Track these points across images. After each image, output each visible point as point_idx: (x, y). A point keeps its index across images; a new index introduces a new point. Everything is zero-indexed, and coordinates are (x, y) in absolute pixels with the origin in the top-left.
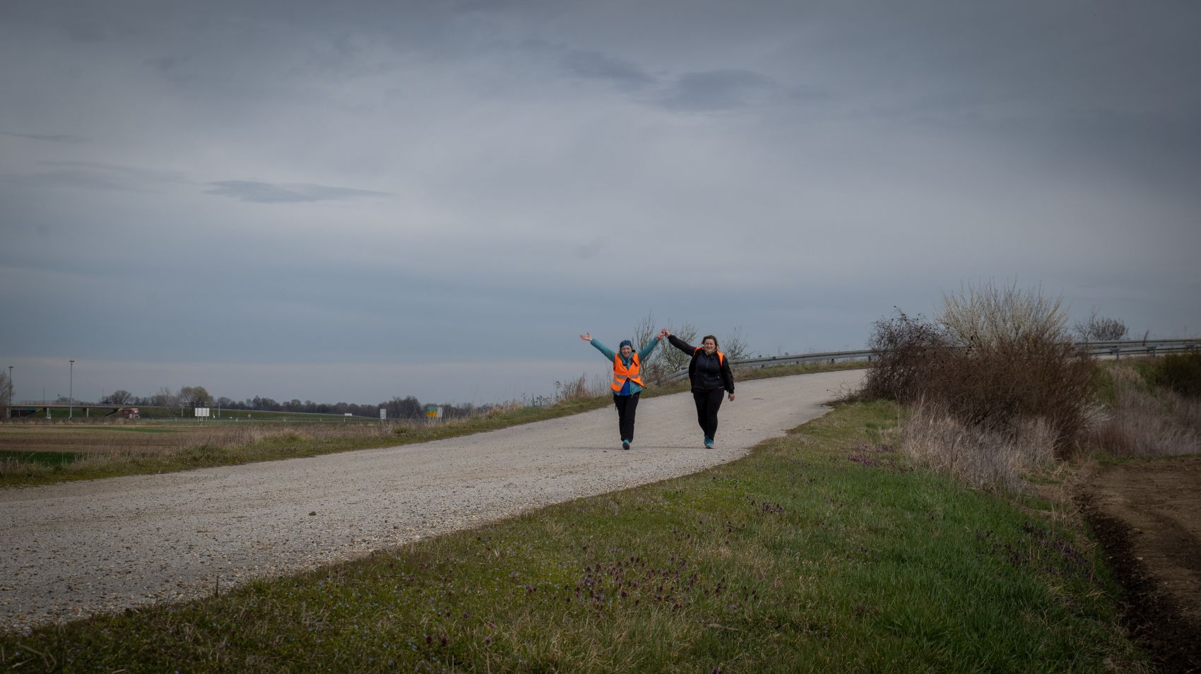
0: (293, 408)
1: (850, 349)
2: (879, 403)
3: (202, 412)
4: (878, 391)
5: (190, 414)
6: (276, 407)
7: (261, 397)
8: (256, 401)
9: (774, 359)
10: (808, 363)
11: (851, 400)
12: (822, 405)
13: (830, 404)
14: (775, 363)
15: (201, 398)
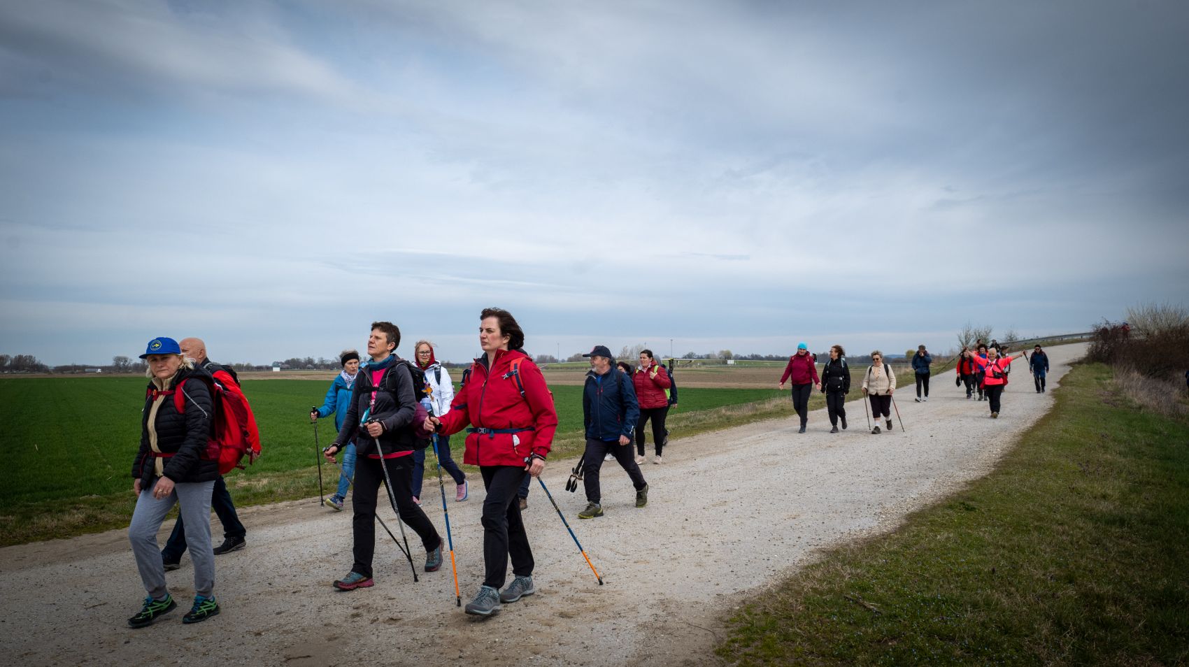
0: (769, 358)
1: (1071, 333)
2: (1096, 365)
3: (730, 362)
4: (1094, 358)
5: (725, 363)
6: (761, 359)
7: (754, 354)
8: (752, 356)
9: (1032, 339)
10: (1049, 341)
11: (1080, 362)
12: (1065, 365)
13: (1070, 364)
14: (1032, 341)
15: (728, 356)
